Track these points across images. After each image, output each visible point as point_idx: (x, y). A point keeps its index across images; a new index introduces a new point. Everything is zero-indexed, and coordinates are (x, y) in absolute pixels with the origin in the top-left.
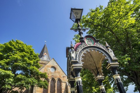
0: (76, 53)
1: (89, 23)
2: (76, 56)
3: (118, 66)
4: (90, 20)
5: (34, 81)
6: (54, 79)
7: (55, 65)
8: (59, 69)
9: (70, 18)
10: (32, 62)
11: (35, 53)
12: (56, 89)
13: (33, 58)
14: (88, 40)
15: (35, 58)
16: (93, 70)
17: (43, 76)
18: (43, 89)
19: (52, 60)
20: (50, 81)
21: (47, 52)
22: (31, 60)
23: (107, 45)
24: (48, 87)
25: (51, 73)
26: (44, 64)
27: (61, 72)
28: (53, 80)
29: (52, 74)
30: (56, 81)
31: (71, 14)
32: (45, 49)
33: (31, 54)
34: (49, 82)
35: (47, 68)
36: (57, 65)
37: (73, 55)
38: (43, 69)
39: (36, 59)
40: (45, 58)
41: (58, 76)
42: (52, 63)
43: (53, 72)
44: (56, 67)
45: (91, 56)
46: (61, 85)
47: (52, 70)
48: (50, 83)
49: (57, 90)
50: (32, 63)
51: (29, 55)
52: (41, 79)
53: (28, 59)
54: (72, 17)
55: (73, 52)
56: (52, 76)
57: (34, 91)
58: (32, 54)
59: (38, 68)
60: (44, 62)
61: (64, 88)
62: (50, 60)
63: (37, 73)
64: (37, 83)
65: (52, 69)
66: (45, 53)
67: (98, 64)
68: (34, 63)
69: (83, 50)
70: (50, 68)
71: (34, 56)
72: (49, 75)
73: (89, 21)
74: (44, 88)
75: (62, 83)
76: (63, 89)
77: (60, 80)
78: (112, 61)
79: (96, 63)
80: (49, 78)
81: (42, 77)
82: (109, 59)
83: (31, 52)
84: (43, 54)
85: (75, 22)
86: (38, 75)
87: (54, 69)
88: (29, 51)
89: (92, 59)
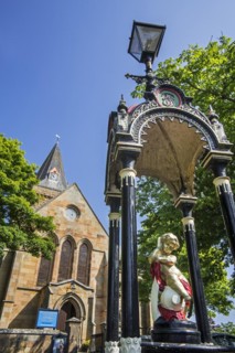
0: (129, 120)
1: (183, 81)
2: (130, 126)
3: (231, 158)
4: (187, 74)
5: (18, 236)
6: (73, 240)
7: (79, 202)
8: (87, 214)
9: (129, 52)
10: (17, 184)
11: (25, 161)
12: (76, 265)
13: (20, 176)
14: (166, 95)
15: (25, 174)
16: (171, 182)
17: (43, 224)
18: (40, 259)
19: (72, 188)
20: (61, 242)
21: (59, 167)
22: (15, 179)
23: (213, 112)
24: (54, 256)
25: (66, 223)
26: (49, 197)
27: (94, 223)
28: (70, 241)
29: (69, 227)
30: (78, 247)
31: (131, 39)
32: (55, 157)
33: (14, 164)
34: (58, 245)
35: (55, 208)
36: (84, 202)
37: (123, 123)
38: (46, 208)
39: (27, 177)
40: (53, 181)
41: (85, 233)
42: (71, 196)
43: (73, 221)
44: (81, 208)
45: (172, 148)
46: (89, 258)
47: (69, 215)
48: (60, 247)
49: (79, 269)
50: (17, 188)
51: (10, 163)
52: (37, 233)
53: (5, 175)
54: (135, 48)
55: (123, 117)
56: (69, 230)
57: (16, 264)
58: (19, 164)
59: (32, 203)
60: (49, 193)
61: (98, 267)
62: (65, 186)
63: (28, 215)
64: (25, 240)
65: (71, 211)
66: (55, 169)
67: (186, 169)
68: (23, 188)
69: (149, 114)
70: (63, 209)
71: (23, 170)
72: (61, 228)
73: (184, 76)
74: (45, 256)
75: (93, 253)
76: (95, 269)
77: (87, 245)
78: (218, 146)
79: (182, 166)
80: (59, 235)
81: (39, 228)
82: (211, 142)
83: (14, 157)
84: (47, 169)
85: (141, 61)
86: (29, 222)
87: (75, 214)
88: (10, 155)
89: (172, 155)
